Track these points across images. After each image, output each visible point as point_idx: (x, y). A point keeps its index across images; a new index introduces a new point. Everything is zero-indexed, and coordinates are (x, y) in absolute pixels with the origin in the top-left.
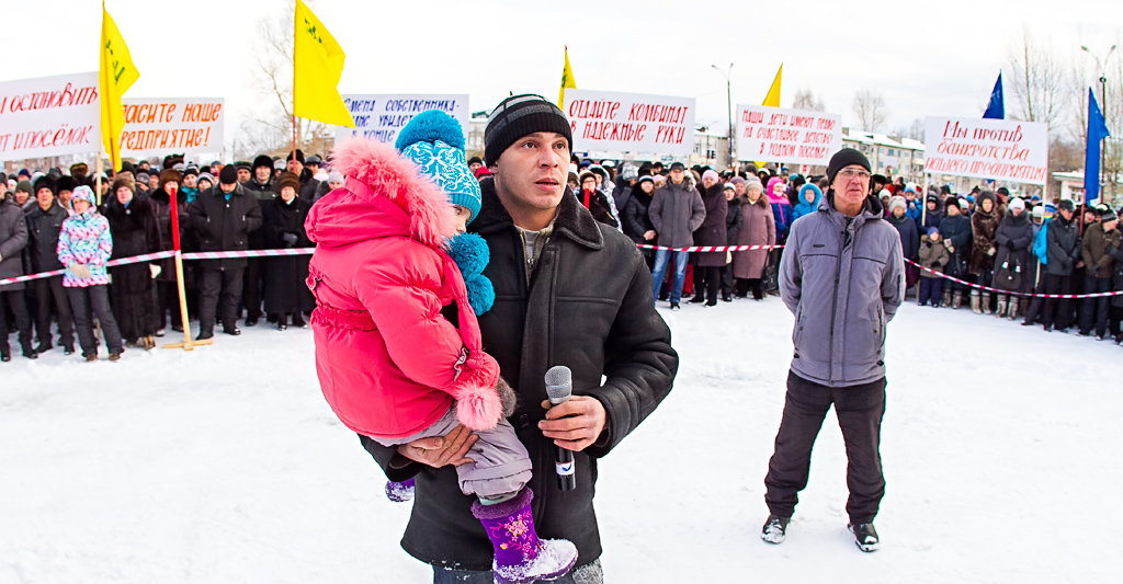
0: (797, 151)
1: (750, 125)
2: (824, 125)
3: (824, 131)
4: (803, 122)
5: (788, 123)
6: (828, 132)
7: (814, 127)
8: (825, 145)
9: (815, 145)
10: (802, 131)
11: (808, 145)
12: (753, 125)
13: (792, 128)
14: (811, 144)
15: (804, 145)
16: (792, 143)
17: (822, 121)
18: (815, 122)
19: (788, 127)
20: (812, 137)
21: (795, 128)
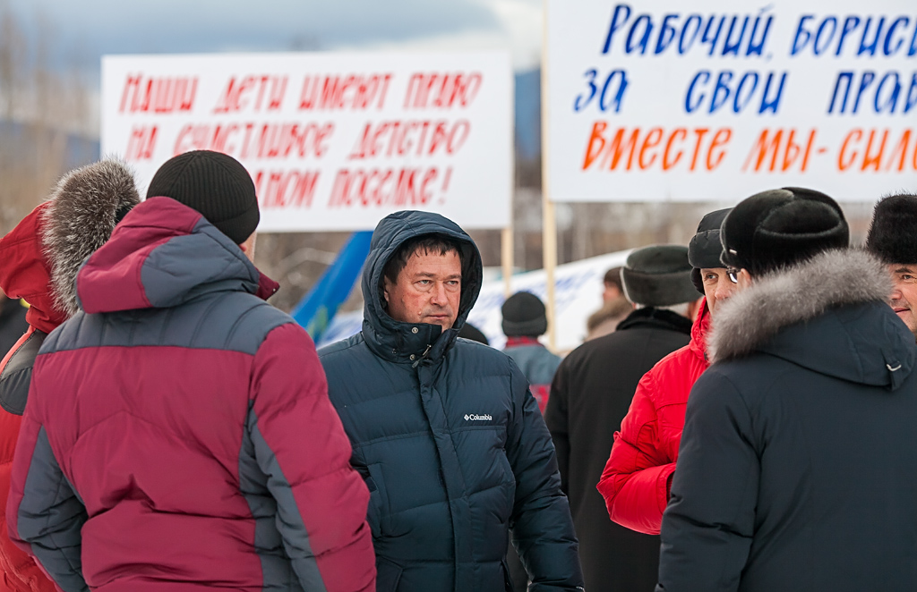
0: (324, 189)
1: (147, 120)
2: (434, 92)
3: (434, 115)
4: (351, 93)
5: (291, 99)
6: (452, 115)
7: (394, 106)
8: (440, 159)
9: (397, 163)
10: (347, 122)
11: (368, 164)
12: (160, 120)
13: (305, 118)
14: (382, 162)
15: (354, 166)
16: (308, 164)
17: (424, 81)
18: (398, 89)
19: (290, 113)
20: (385, 140)
21: (319, 116)
